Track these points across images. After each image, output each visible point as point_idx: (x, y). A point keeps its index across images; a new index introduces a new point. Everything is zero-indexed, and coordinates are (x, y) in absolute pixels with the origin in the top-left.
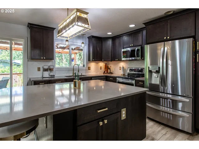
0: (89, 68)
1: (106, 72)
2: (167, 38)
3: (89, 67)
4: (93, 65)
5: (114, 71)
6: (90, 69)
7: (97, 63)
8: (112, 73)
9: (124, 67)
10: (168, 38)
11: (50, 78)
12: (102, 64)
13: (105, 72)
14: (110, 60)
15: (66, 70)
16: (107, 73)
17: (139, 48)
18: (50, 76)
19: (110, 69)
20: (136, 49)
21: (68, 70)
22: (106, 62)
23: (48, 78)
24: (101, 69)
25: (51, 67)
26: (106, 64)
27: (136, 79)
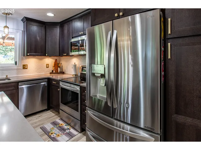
0: (25, 67)
1: (54, 72)
3: (24, 65)
4: (32, 62)
5: (66, 70)
6: (27, 68)
10: (121, 14)
12: (49, 61)
14: (57, 54)
16: (57, 73)
19: (60, 67)
22: (56, 58)
24: (47, 67)
26: (56, 60)
27: (81, 85)
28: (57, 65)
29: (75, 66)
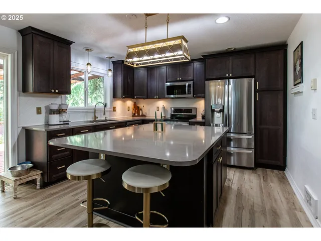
1: (136, 115)
2: (229, 75)
3: (114, 108)
4: (119, 104)
5: (148, 113)
6: (115, 111)
7: (124, 102)
8: (145, 116)
9: (164, 107)
10: (231, 75)
11: (62, 126)
12: (130, 103)
13: (134, 114)
14: (145, 97)
15: (83, 112)
17: (191, 83)
18: (62, 123)
19: (141, 110)
20: (187, 84)
21: (85, 111)
22: (134, 100)
23: (58, 127)
24: (129, 110)
25: (64, 107)
26: (135, 102)
27: (190, 121)
28: (137, 108)
29: (164, 108)
